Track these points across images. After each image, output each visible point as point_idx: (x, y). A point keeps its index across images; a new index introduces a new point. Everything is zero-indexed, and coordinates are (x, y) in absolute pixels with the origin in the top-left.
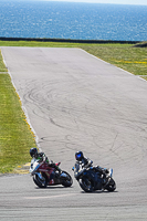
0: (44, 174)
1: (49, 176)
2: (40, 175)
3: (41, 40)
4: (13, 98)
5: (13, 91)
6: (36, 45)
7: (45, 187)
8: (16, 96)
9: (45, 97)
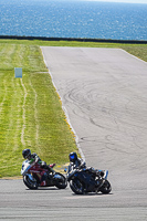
0: (35, 175)
1: (40, 177)
2: (30, 176)
3: (82, 40)
4: (54, 98)
5: (53, 91)
6: (76, 45)
7: (36, 189)
8: (56, 96)
9: (86, 97)
